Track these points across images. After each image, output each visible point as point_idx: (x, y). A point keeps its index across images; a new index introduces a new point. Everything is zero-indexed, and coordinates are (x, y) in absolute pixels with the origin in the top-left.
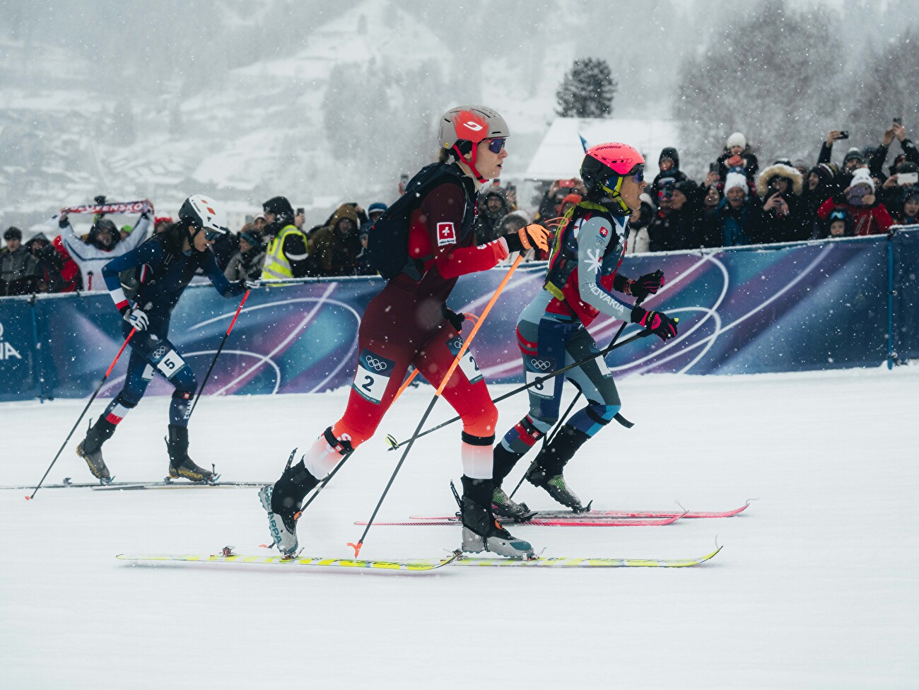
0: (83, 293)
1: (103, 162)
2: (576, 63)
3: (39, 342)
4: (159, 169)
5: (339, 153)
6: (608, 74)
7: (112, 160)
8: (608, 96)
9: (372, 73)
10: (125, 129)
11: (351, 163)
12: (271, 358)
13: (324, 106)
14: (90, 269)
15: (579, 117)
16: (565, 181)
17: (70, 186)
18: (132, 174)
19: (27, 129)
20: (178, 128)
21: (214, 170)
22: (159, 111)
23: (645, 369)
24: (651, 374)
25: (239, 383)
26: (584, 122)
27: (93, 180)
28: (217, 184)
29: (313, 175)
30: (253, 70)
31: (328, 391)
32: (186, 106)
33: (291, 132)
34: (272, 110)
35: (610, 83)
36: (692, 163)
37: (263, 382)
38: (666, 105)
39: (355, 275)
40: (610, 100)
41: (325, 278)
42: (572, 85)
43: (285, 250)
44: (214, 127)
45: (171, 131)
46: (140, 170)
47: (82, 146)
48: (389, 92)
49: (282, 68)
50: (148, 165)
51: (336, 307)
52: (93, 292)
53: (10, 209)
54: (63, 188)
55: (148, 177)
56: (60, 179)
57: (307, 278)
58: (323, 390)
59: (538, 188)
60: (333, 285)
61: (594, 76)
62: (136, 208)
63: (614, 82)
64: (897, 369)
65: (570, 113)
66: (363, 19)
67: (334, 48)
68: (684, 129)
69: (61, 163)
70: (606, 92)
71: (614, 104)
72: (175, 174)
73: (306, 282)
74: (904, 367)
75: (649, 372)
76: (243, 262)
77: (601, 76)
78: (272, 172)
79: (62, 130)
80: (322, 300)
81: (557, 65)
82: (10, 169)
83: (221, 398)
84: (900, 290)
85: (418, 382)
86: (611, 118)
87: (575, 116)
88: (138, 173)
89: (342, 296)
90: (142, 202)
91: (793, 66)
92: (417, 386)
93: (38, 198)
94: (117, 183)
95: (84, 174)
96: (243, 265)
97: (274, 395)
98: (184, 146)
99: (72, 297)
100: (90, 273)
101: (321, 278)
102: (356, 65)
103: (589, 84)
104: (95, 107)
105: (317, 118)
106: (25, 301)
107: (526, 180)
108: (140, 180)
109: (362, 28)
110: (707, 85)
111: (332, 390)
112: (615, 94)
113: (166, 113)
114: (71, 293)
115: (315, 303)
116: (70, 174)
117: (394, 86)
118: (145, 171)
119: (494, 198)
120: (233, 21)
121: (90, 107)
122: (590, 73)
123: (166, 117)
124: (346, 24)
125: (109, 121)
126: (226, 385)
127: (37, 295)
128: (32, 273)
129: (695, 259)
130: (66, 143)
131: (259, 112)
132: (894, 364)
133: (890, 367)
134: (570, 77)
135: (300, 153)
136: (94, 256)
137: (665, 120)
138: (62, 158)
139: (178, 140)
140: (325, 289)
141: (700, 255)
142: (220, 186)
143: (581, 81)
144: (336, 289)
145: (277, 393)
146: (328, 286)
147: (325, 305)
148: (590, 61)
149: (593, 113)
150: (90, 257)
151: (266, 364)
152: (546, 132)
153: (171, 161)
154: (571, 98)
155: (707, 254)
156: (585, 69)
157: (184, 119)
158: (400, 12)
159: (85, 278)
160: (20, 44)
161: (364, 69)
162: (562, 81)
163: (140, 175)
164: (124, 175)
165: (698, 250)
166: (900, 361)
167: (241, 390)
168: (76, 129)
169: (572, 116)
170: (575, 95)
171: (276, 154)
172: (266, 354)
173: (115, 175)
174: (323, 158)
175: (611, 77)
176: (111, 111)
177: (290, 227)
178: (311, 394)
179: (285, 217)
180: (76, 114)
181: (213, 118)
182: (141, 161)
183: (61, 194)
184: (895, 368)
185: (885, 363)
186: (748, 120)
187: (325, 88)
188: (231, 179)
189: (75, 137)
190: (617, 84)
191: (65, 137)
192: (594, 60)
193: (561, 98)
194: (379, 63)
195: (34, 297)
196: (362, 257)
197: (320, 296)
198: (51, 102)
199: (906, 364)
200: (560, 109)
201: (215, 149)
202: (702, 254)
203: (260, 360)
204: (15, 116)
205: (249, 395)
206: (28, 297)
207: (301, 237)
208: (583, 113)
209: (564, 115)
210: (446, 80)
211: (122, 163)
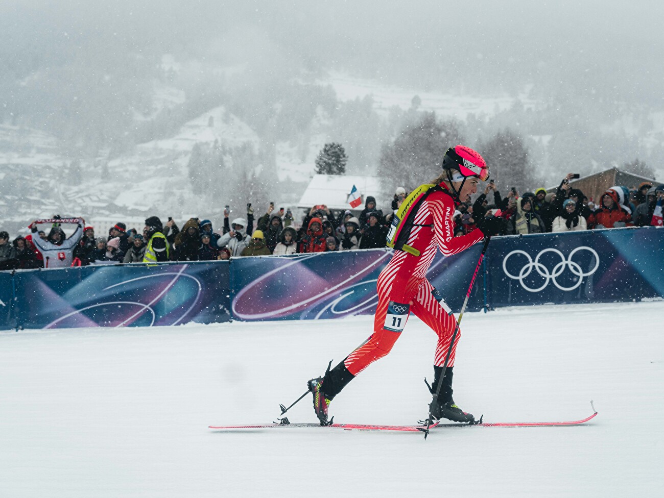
0: (42, 269)
1: (63, 194)
2: (326, 145)
3: (16, 296)
4: (95, 198)
5: (197, 191)
6: (343, 151)
7: (68, 193)
8: (343, 163)
9: (215, 147)
10: (76, 176)
11: (204, 196)
12: (150, 306)
13: (189, 166)
14: (47, 256)
15: (328, 174)
16: (319, 206)
17: (43, 207)
18: (79, 201)
19: (19, 175)
20: (106, 176)
21: (127, 199)
22: (95, 167)
23: (356, 313)
24: (360, 316)
25: (132, 319)
26: (330, 177)
27: (57, 204)
28: (128, 207)
29: (182, 202)
30: (149, 145)
31: (182, 325)
32: (112, 164)
33: (170, 179)
34: (159, 167)
35: (344, 156)
36: (387, 200)
37: (145, 320)
38: (374, 169)
39: (198, 260)
40: (344, 165)
41: (181, 262)
42: (324, 157)
43: (153, 246)
44: (127, 175)
45: (102, 178)
46: (84, 198)
47: (51, 185)
48: (225, 158)
49: (166, 144)
50: (88, 196)
51: (187, 278)
52: (48, 269)
53: (8, 219)
54: (39, 208)
55: (88, 203)
56: (38, 203)
57: (171, 262)
58: (179, 324)
59: (305, 212)
60: (185, 266)
61: (336, 152)
62: (75, 221)
63: (346, 156)
64: (489, 313)
65: (323, 172)
66: (211, 119)
67: (195, 134)
68: (383, 182)
69: (39, 194)
70: (342, 161)
71: (346, 168)
72: (104, 201)
73: (170, 264)
74: (492, 312)
75: (358, 314)
76: (135, 252)
77: (339, 153)
78: (159, 201)
79: (39, 176)
80: (179, 274)
81: (317, 146)
82: (8, 197)
83: (121, 329)
84: (490, 271)
85: (232, 320)
86: (345, 175)
87: (326, 173)
88: (83, 200)
89: (190, 271)
90: (78, 218)
91: (440, 150)
92: (231, 322)
93: (25, 214)
94: (70, 206)
95: (51, 201)
96: (135, 254)
97: (151, 327)
98: (110, 186)
99: (36, 271)
100: (48, 258)
101: (179, 262)
102: (207, 144)
103: (333, 156)
104: (60, 163)
105: (185, 171)
106: (9, 273)
107: (299, 208)
108: (84, 204)
109: (211, 124)
110: (395, 159)
111: (184, 324)
112: (347, 162)
113: (100, 167)
114: (35, 269)
115: (175, 276)
116: (43, 200)
117: (228, 155)
118: (87, 199)
119: (276, 219)
120: (139, 118)
121: (56, 163)
122: (334, 150)
123: (100, 170)
124: (202, 121)
125: (67, 171)
126: (123, 321)
127: (16, 270)
128: (13, 257)
129: (382, 253)
130: (42, 183)
131: (153, 168)
132: (487, 310)
133: (485, 312)
134: (323, 153)
135: (175, 190)
136: (52, 248)
137: (373, 177)
138: (40, 191)
139: (106, 183)
140: (181, 268)
141: (385, 251)
142: (130, 208)
143: (328, 155)
144: (187, 268)
145: (153, 325)
146: (183, 266)
147: (180, 276)
148: (334, 144)
149: (335, 172)
150: (48, 248)
151: (147, 309)
152: (310, 181)
153: (102, 194)
154: (324, 164)
155: (389, 250)
156: (331, 149)
157: (110, 171)
158: (232, 116)
159: (45, 261)
160: (17, 128)
161: (212, 145)
162: (319, 155)
163: (84, 202)
164: (75, 201)
165: (384, 248)
166: (490, 309)
167: (131, 325)
168: (48, 176)
169: (324, 174)
170: (325, 162)
171: (162, 191)
172: (147, 304)
173: (70, 202)
174: (188, 194)
175: (345, 153)
176: (69, 165)
177: (159, 233)
178: (172, 326)
179: (155, 227)
180: (49, 168)
181: (127, 171)
182: (85, 194)
183: (38, 212)
184: (488, 312)
185: (483, 310)
186: (417, 178)
187: (190, 155)
188: (136, 204)
189: (47, 180)
190: (348, 157)
191: (41, 180)
192: (336, 144)
193: (318, 164)
194: (220, 143)
195: (14, 271)
196: (202, 249)
197: (178, 272)
198: (34, 160)
199: (494, 310)
200: (317, 169)
201: (128, 188)
202: (386, 250)
203: (144, 307)
204: (12, 167)
205: (137, 327)
206: (10, 271)
207: (164, 239)
208: (330, 172)
209: (320, 173)
210: (257, 153)
211: (74, 194)
